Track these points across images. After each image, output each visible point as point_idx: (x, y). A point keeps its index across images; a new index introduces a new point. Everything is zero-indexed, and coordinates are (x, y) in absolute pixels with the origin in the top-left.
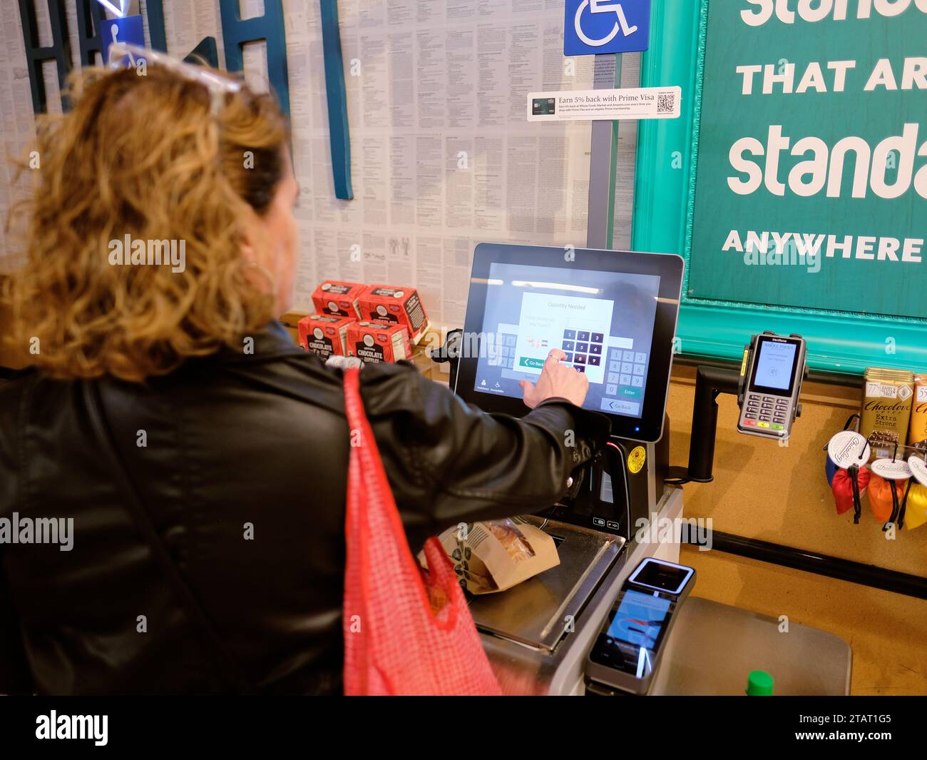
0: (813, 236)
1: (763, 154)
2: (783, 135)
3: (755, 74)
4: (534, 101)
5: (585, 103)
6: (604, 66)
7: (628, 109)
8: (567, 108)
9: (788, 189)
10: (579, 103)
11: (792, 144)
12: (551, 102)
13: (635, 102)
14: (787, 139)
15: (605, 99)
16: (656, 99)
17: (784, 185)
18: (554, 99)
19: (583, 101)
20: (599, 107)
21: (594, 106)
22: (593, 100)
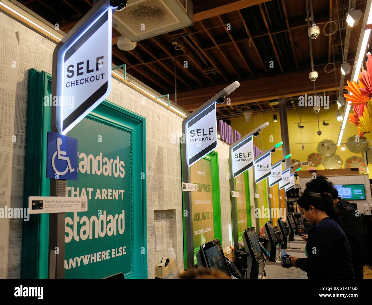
0: (87, 255)
2: (78, 216)
3: (69, 190)
4: (33, 202)
5: (56, 204)
6: (62, 185)
7: (72, 207)
8: (48, 206)
9: (80, 238)
10: (54, 204)
11: (80, 219)
12: (41, 202)
13: (74, 204)
15: (64, 202)
16: (80, 202)
17: (79, 236)
18: (42, 201)
19: (55, 202)
20: (61, 206)
21: (59, 205)
22: (59, 202)
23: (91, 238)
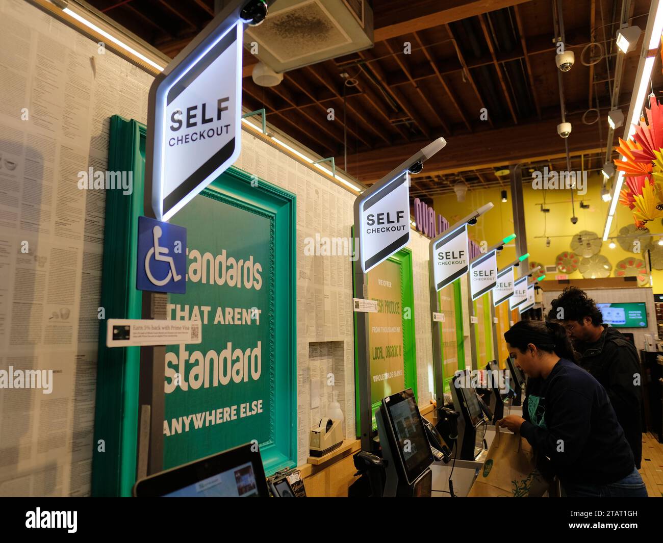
0: (201, 414)
1: (177, 363)
2: (186, 351)
3: (172, 310)
4: (115, 327)
5: (151, 331)
6: (161, 302)
7: (176, 336)
8: (139, 335)
9: (189, 386)
10: (147, 331)
11: (190, 355)
12: (127, 328)
13: (179, 331)
14: (187, 353)
15: (163, 328)
16: (190, 328)
17: (187, 383)
18: (129, 326)
19: (149, 328)
20: (160, 335)
21: (157, 333)
22: (156, 329)
23: (207, 385)
